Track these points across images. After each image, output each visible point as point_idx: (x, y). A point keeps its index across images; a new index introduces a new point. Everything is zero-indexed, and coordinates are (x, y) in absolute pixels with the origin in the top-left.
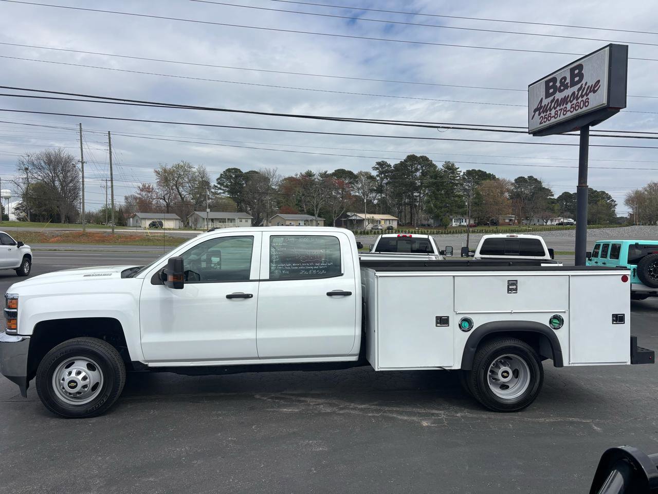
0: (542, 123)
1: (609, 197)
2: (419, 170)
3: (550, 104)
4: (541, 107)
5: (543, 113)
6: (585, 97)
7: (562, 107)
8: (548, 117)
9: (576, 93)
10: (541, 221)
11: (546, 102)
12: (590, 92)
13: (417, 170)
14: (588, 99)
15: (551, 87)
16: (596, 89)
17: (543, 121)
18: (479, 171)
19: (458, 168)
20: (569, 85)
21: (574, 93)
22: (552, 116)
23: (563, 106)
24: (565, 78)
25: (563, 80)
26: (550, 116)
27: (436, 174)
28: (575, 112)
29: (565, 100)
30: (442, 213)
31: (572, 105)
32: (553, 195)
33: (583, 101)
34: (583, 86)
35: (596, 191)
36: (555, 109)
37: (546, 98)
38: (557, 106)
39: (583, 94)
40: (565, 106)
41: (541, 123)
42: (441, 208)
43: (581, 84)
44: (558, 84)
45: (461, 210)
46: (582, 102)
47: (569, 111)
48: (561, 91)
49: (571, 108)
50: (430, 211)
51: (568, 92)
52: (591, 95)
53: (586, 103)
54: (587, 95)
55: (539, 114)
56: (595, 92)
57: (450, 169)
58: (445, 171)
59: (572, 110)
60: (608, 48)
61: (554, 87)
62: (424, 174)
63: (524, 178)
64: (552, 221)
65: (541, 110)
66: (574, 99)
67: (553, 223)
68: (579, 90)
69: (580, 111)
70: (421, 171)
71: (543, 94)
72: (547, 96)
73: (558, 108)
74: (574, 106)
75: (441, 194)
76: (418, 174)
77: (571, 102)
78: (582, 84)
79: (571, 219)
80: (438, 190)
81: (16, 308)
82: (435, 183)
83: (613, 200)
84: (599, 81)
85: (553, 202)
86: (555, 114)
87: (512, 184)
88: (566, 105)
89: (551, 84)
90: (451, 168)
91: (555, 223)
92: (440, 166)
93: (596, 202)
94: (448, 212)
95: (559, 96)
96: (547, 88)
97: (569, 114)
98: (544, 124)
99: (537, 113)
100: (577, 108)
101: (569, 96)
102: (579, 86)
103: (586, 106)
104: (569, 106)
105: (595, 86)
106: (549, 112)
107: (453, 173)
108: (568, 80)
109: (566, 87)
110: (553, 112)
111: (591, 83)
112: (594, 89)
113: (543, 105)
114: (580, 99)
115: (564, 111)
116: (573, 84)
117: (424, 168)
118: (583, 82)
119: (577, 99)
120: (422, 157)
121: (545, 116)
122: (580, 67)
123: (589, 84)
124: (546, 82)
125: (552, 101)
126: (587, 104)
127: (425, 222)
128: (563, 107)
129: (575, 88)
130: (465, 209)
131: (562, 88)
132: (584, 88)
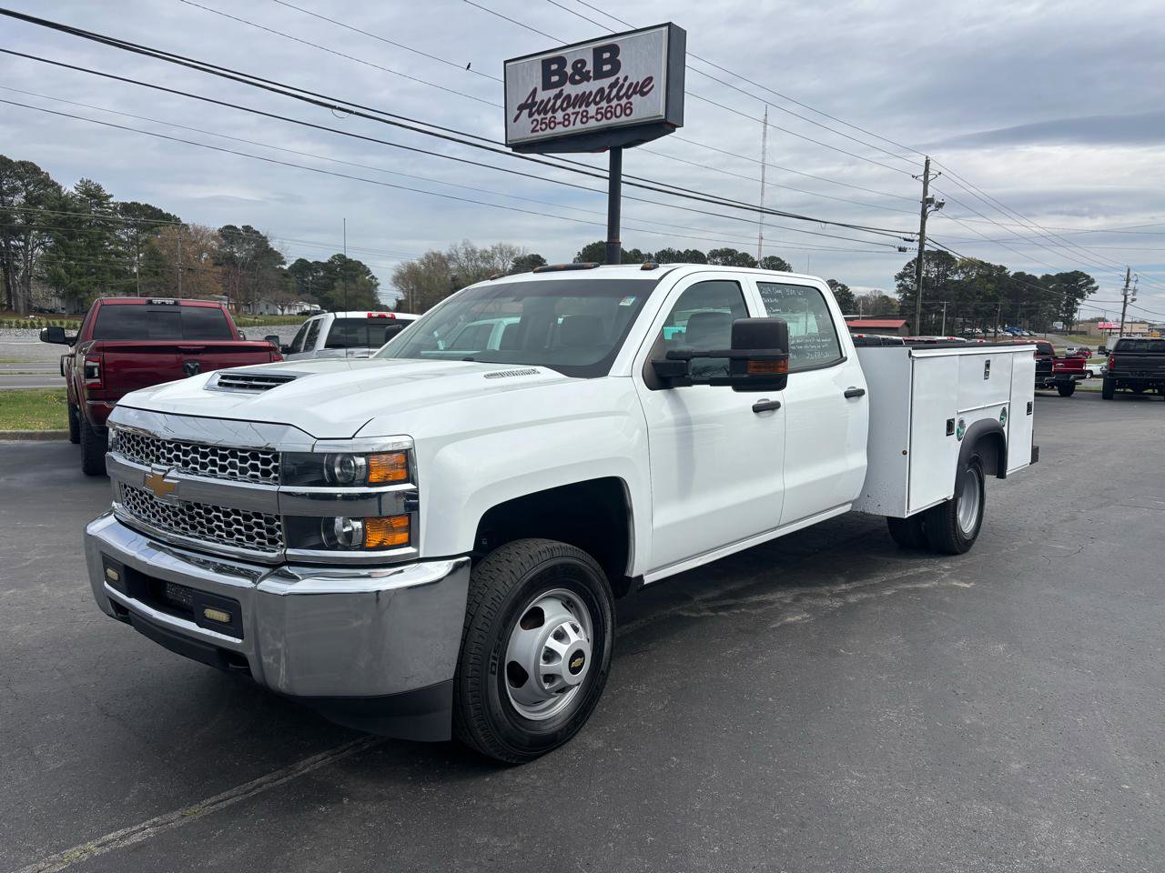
0: (538, 131)
1: (368, 272)
2: (21, 191)
3: (552, 102)
4: (534, 103)
5: (539, 114)
6: (624, 101)
7: (577, 109)
8: (550, 123)
9: (607, 91)
10: (271, 306)
11: (542, 96)
12: (635, 92)
13: (14, 191)
14: (631, 103)
15: (555, 72)
16: (645, 90)
17: (538, 128)
18: (147, 206)
19: (111, 196)
20: (591, 74)
21: (601, 90)
22: (557, 121)
23: (580, 107)
24: (583, 62)
25: (579, 65)
26: (554, 122)
27: (63, 203)
28: (604, 122)
29: (584, 99)
30: (83, 285)
31: (598, 109)
32: (284, 263)
33: (620, 105)
34: (621, 81)
35: (351, 260)
36: (563, 110)
37: (543, 89)
38: (568, 107)
39: (621, 94)
40: (583, 108)
41: (533, 131)
42: (80, 275)
43: (615, 77)
44: (569, 70)
45: (123, 282)
46: (619, 107)
47: (592, 117)
48: (574, 82)
49: (597, 113)
50: (56, 282)
51: (592, 86)
52: (636, 99)
53: (627, 109)
54: (629, 97)
55: (531, 115)
56: (643, 94)
57: (94, 196)
58: (81, 200)
59: (599, 117)
60: (666, 28)
61: (561, 72)
62: (32, 201)
63: (235, 228)
64: (290, 307)
65: (534, 110)
66: (601, 100)
67: (292, 312)
68: (612, 86)
69: (614, 120)
70: (24, 194)
71: (538, 82)
72: (547, 85)
73: (570, 110)
74: (603, 111)
75: (78, 248)
76: (19, 199)
77: (596, 104)
78: (618, 78)
79: (317, 306)
80: (72, 237)
81: (410, 478)
82: (62, 223)
83: (373, 277)
84: (650, 79)
85: (285, 274)
86: (565, 120)
87: (214, 238)
88: (587, 106)
89: (553, 67)
90: (93, 194)
91: (295, 311)
92: (69, 187)
93: (353, 278)
94: (95, 284)
95: (570, 90)
96: (547, 73)
97: (592, 124)
98: (541, 133)
99: (526, 112)
100: (609, 115)
101: (591, 93)
102: (612, 79)
103: (626, 115)
104: (592, 109)
105: (644, 85)
106: (550, 114)
107: (100, 204)
108: (590, 67)
109: (586, 77)
110: (560, 115)
111: (637, 78)
112: (642, 88)
113: (538, 99)
114: (614, 103)
115: (583, 117)
116: (599, 75)
117: (31, 188)
118: (621, 75)
119: (609, 101)
120: (23, 164)
121: (542, 119)
122: (614, 50)
123: (633, 79)
124: (544, 62)
125: (557, 97)
126: (628, 112)
127: (48, 306)
128: (581, 110)
129: (605, 83)
130: (133, 280)
131: (577, 78)
132: (623, 85)
